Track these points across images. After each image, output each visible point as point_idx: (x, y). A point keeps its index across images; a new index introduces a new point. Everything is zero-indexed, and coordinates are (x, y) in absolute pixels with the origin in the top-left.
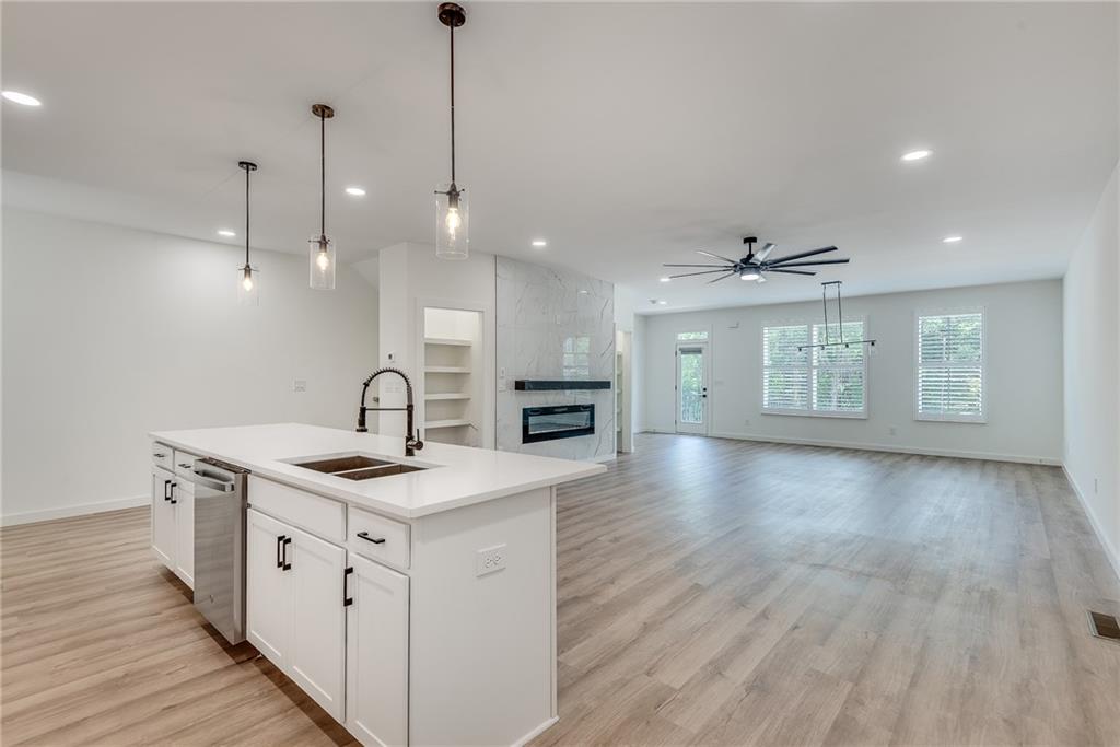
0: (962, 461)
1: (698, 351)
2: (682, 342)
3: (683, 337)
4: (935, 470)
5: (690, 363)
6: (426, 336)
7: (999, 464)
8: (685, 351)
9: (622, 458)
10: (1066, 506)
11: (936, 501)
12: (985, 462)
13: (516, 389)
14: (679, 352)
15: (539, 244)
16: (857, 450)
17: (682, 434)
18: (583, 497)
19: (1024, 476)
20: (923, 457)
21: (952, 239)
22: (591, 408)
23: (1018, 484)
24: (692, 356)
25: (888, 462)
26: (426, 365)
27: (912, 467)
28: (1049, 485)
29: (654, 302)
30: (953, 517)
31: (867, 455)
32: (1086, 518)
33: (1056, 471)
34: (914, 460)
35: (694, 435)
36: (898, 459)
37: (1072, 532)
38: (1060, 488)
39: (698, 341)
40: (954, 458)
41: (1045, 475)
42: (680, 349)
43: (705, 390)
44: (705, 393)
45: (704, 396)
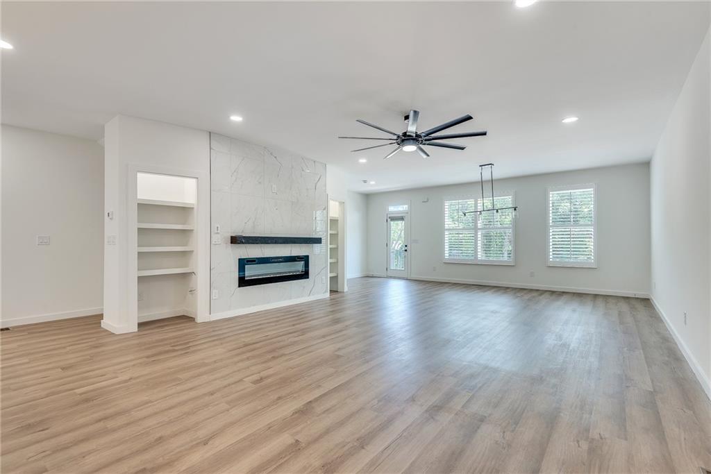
0: (579, 296)
1: (402, 219)
2: (392, 213)
3: (392, 209)
4: (559, 303)
5: (397, 228)
6: (138, 197)
7: (606, 297)
8: (393, 219)
9: (335, 296)
10: (658, 333)
11: (558, 330)
12: (596, 296)
13: (232, 243)
14: (389, 220)
15: (236, 118)
16: (508, 288)
17: (391, 277)
18: (269, 333)
19: (624, 307)
20: (553, 293)
21: (570, 120)
22: (306, 259)
23: (620, 314)
24: (398, 222)
25: (527, 297)
26: (138, 222)
27: (544, 300)
28: (642, 313)
29: (365, 182)
30: (569, 345)
31: (514, 292)
32: (676, 344)
33: (646, 302)
34: (546, 295)
35: (399, 278)
36: (535, 294)
37: (667, 359)
38: (652, 317)
39: (402, 212)
40: (574, 293)
41: (639, 306)
42: (389, 218)
43: (406, 246)
44: (406, 248)
45: (406, 250)
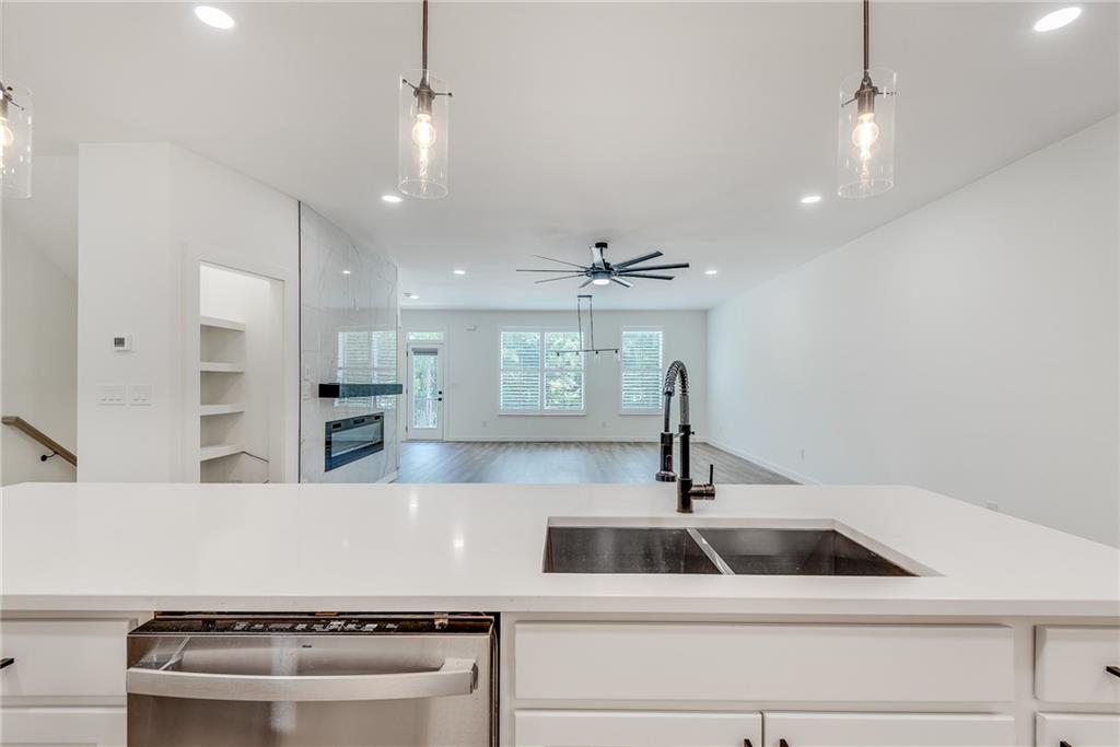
1: (435, 352)
2: (415, 342)
3: (415, 336)
6: (202, 314)
8: (417, 352)
13: (320, 395)
14: (411, 353)
15: (391, 199)
17: (414, 441)
22: (382, 418)
24: (427, 357)
35: (431, 441)
39: (434, 342)
42: (413, 349)
43: (440, 393)
44: (440, 396)
45: (440, 399)
